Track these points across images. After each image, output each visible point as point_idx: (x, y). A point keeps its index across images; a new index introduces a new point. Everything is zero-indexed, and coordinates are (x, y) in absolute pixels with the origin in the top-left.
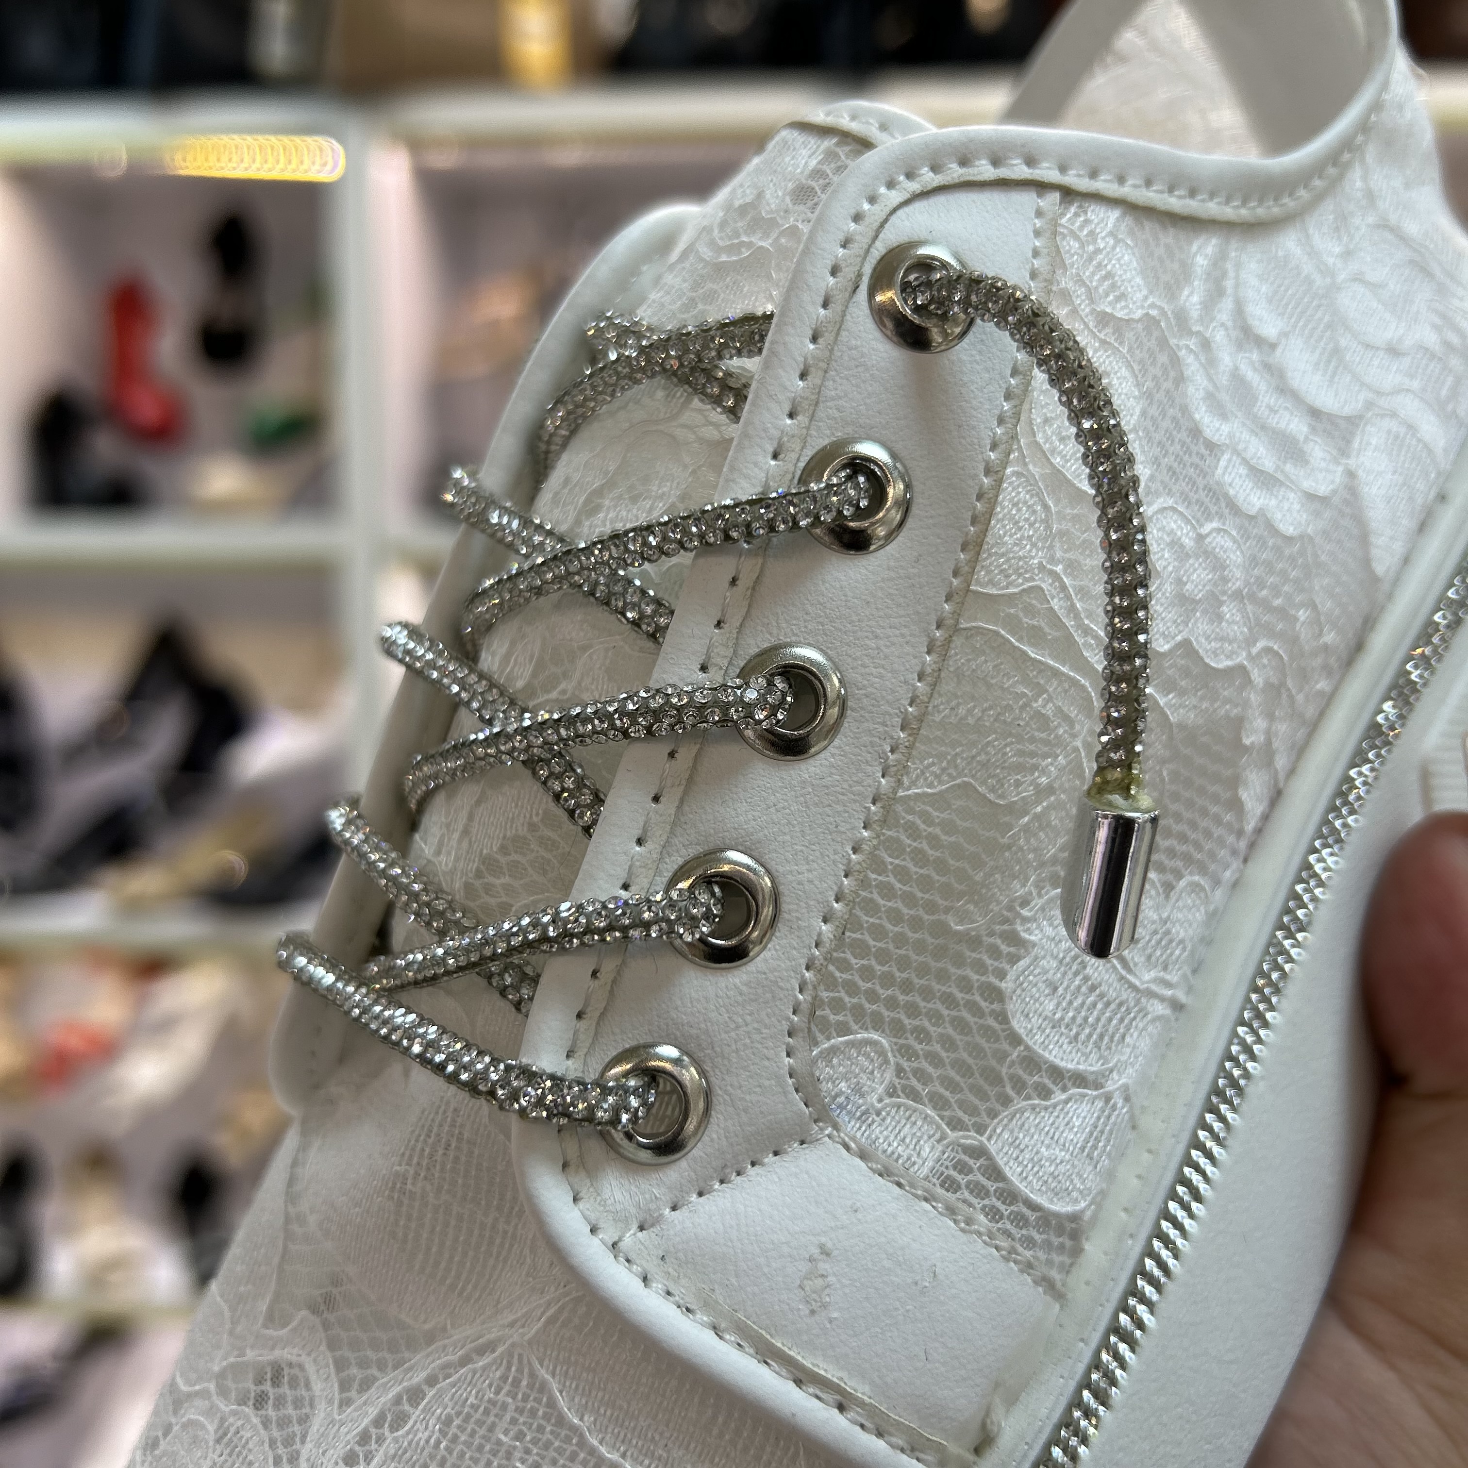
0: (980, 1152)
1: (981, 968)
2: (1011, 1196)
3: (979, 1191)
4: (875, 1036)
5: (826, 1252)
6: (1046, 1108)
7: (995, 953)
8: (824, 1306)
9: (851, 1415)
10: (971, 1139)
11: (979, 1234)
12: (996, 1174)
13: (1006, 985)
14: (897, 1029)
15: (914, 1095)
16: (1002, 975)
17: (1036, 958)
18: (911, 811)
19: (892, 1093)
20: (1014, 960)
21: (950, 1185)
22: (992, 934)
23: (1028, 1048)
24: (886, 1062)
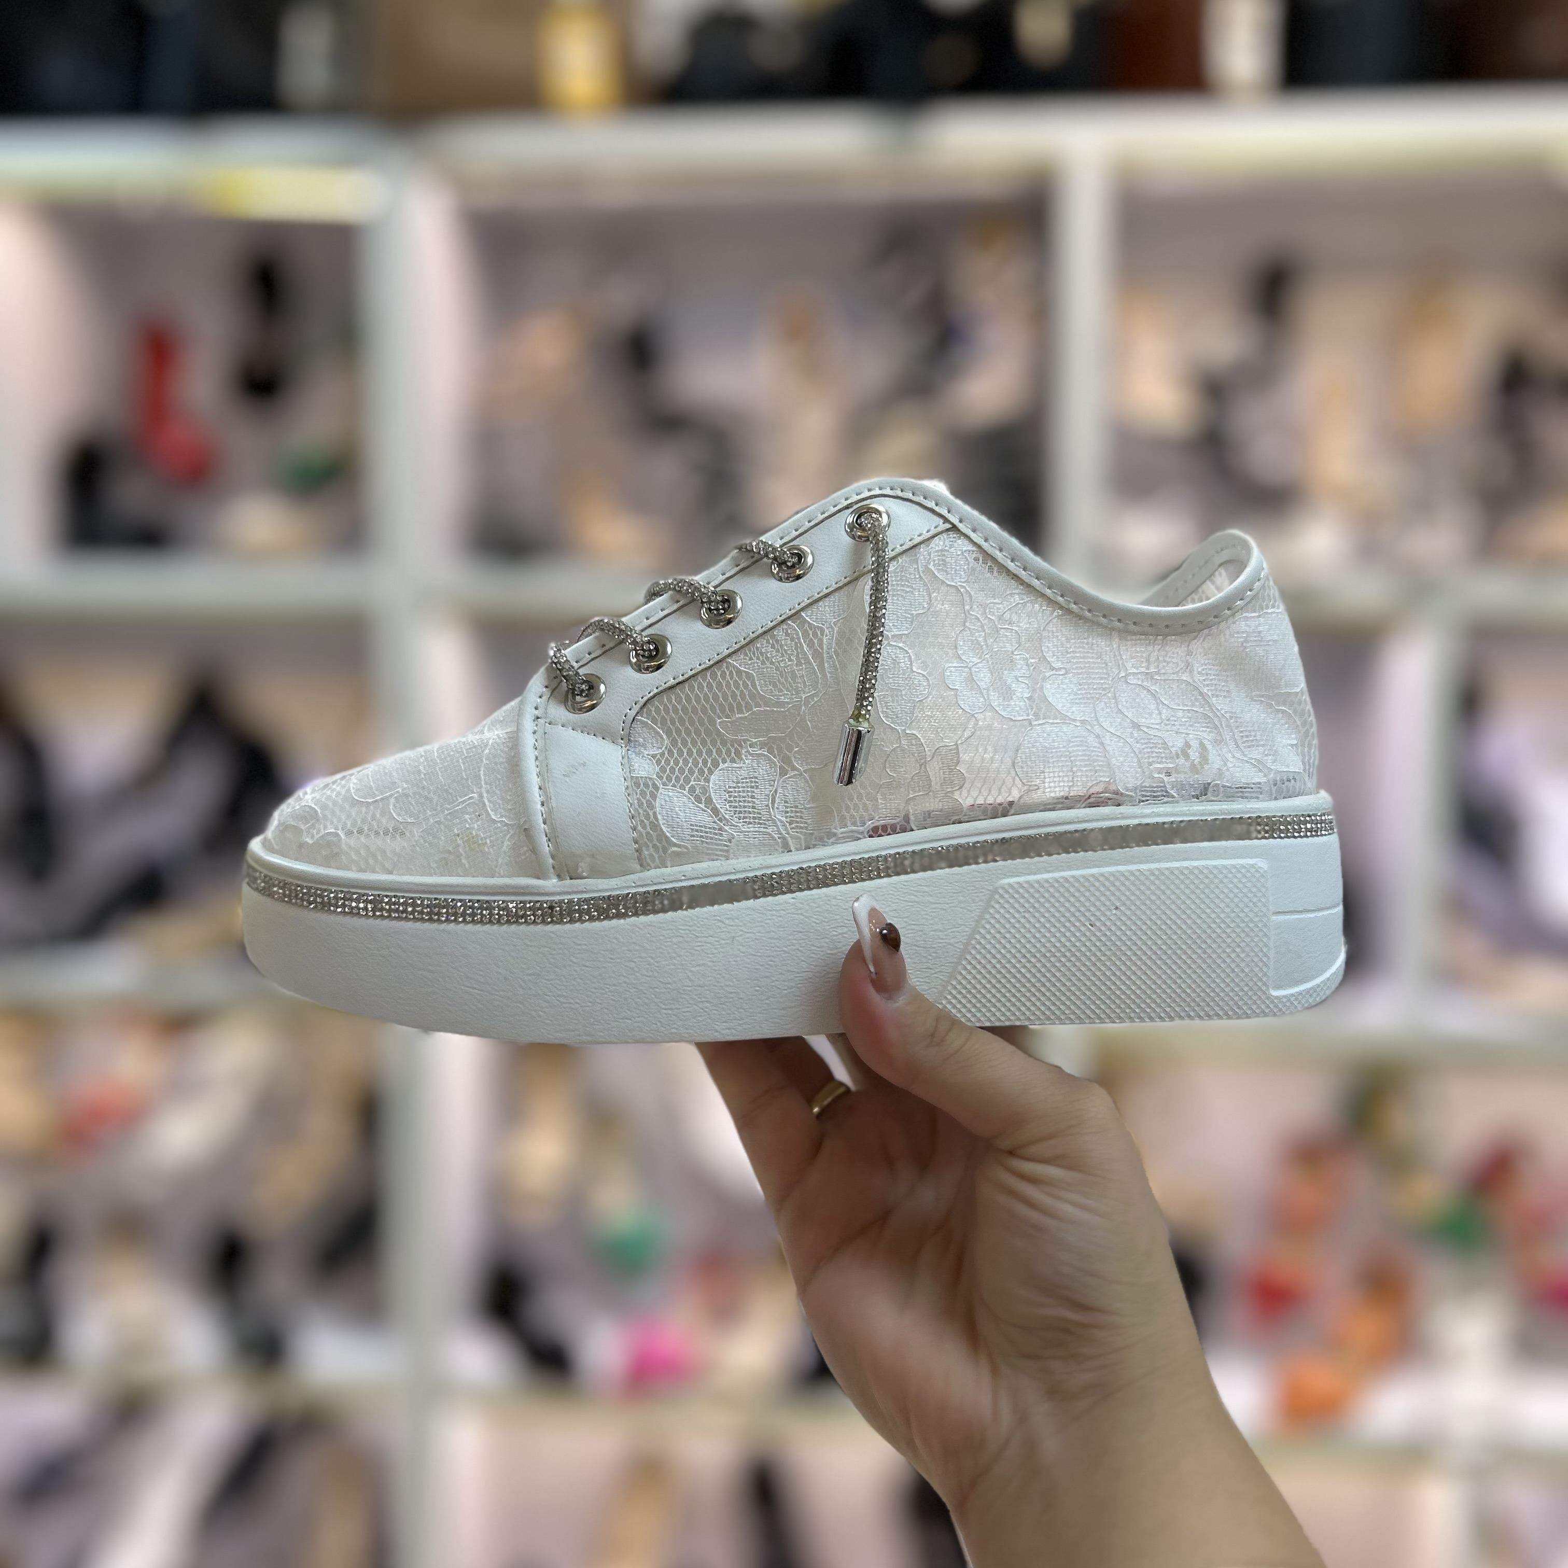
0: (657, 788)
1: (719, 752)
2: (651, 806)
3: (643, 794)
4: (665, 737)
5: (584, 765)
6: (693, 803)
7: (728, 752)
8: (569, 776)
9: (543, 809)
10: (659, 783)
11: (629, 802)
12: (654, 797)
13: (721, 766)
14: (674, 743)
15: (658, 762)
16: (724, 762)
17: (741, 768)
18: (727, 668)
19: (654, 756)
20: (733, 761)
21: (637, 785)
22: (733, 746)
23: (709, 786)
24: (661, 748)
